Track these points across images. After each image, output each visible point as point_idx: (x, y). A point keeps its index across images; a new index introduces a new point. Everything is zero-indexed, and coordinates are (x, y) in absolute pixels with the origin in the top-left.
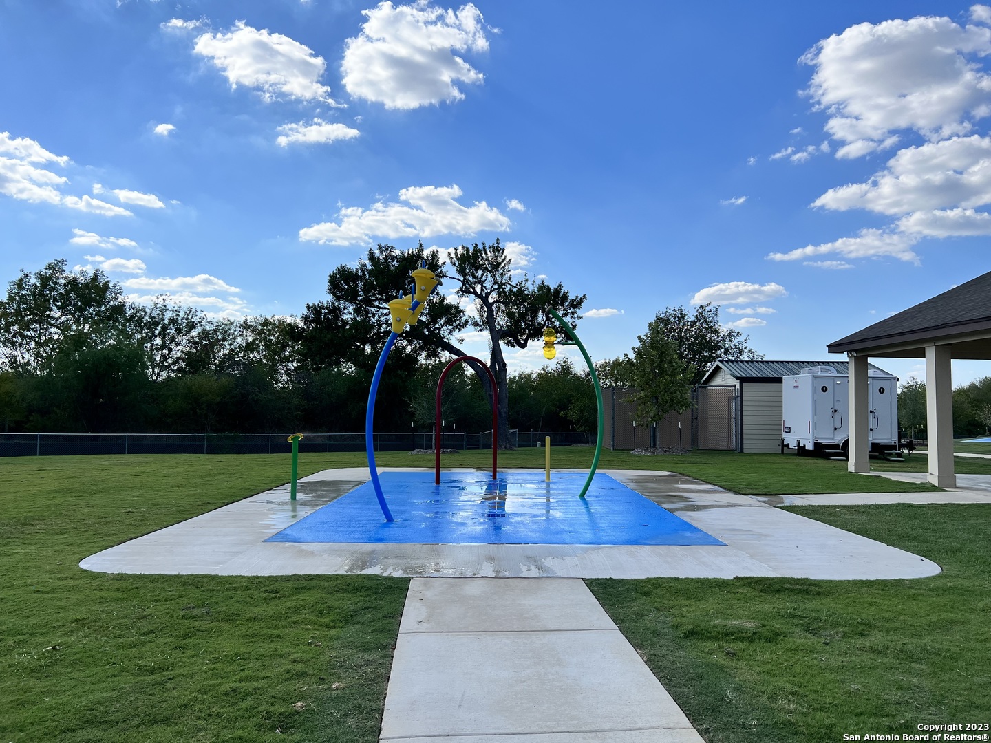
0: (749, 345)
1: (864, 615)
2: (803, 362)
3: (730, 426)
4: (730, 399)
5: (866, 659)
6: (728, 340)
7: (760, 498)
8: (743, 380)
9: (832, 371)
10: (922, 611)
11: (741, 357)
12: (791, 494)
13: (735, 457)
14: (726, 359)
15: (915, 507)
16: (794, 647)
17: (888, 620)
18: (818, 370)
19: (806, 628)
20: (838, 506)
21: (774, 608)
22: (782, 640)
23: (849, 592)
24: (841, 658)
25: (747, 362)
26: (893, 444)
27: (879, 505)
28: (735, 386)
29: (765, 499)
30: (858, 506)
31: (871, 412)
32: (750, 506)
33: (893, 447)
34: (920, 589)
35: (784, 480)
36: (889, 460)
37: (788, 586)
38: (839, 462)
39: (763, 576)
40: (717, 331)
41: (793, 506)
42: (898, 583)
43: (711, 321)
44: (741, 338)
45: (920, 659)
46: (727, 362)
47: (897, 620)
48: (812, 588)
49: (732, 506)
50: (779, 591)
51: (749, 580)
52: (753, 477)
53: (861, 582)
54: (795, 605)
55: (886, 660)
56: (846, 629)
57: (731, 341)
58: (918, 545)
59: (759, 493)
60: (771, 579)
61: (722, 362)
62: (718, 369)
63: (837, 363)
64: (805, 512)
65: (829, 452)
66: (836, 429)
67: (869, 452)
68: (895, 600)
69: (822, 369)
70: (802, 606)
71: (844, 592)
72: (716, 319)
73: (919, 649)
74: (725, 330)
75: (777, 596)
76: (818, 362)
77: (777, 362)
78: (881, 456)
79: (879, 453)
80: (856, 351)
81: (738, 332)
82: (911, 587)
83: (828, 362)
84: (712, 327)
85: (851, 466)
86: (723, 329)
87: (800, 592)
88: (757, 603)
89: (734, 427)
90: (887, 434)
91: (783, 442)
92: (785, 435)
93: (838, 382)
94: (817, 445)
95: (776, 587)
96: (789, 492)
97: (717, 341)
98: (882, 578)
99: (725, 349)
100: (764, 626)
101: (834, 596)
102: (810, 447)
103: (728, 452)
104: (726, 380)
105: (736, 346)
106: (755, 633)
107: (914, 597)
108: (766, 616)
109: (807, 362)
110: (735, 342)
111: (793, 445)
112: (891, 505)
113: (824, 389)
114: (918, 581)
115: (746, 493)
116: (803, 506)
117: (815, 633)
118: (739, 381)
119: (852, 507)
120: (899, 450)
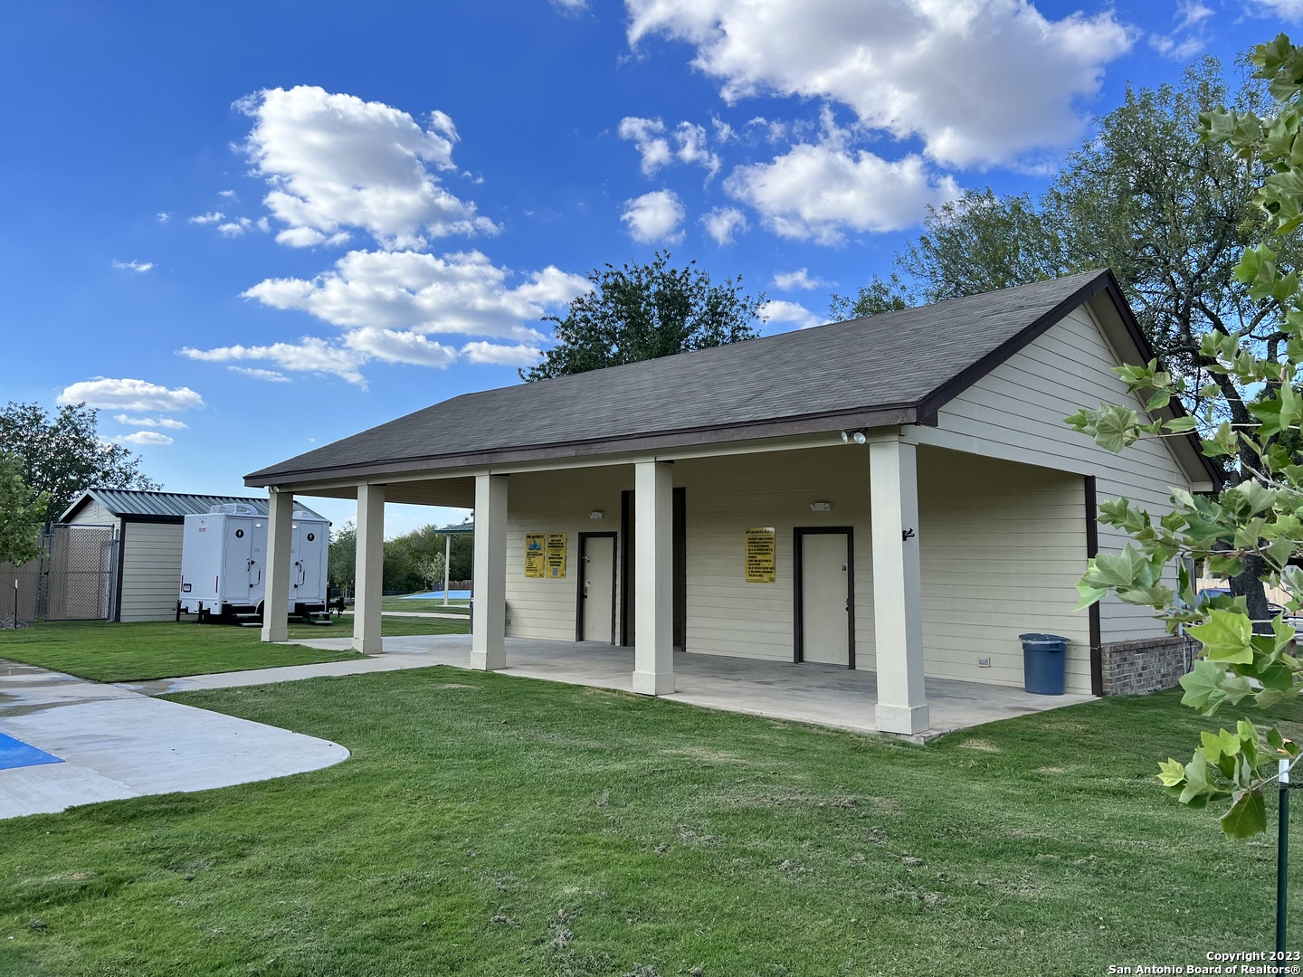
0: (141, 469)
1: (248, 828)
2: (214, 497)
3: (101, 585)
4: (104, 545)
5: (241, 888)
6: (109, 460)
7: (131, 686)
8: (126, 518)
9: (252, 510)
10: (320, 810)
11: (128, 486)
12: (179, 677)
13: (107, 629)
14: (105, 487)
15: (334, 680)
16: (141, 895)
17: (277, 829)
18: (233, 508)
19: (166, 864)
20: (240, 688)
21: (122, 844)
22: (126, 889)
23: (233, 801)
24: (205, 895)
25: (135, 493)
26: (321, 603)
27: (291, 682)
28: (113, 526)
29: (140, 686)
30: (265, 686)
31: (297, 564)
32: (115, 698)
33: (320, 608)
34: (321, 782)
35: (172, 658)
36: (314, 624)
37: (151, 807)
38: (253, 629)
39: (112, 799)
40: (92, 446)
41: (178, 694)
42: (297, 779)
43: (84, 431)
44: (130, 459)
45: (307, 872)
46: (103, 491)
47: (289, 827)
48: (183, 805)
49: (85, 702)
50: (134, 817)
51: (90, 809)
52: (128, 656)
53: (252, 784)
54: (153, 834)
55: (266, 884)
56: (220, 854)
57: (113, 461)
58: (329, 727)
59: (132, 679)
60: (125, 802)
61: (95, 490)
62: (88, 500)
63: (260, 500)
64: (194, 699)
65: (241, 618)
66: (251, 586)
67: (289, 614)
68: (291, 801)
69: (237, 507)
70: (165, 832)
71: (227, 804)
72: (92, 428)
73: (308, 860)
74: (106, 445)
75: (131, 825)
76: (234, 498)
77: (179, 495)
78: (306, 620)
79: (303, 616)
80: (279, 486)
81: (126, 451)
82: (312, 782)
83: (247, 499)
84: (85, 439)
85: (265, 635)
86: (104, 443)
87: (166, 812)
88: (96, 841)
89: (108, 586)
90: (314, 593)
91: (179, 605)
92: (183, 596)
93: (258, 525)
94: (227, 608)
95: (131, 812)
96: (177, 674)
97: (92, 460)
98: (279, 775)
99: (104, 472)
100: (102, 874)
101: (213, 810)
102: (216, 611)
103: (97, 622)
104: (99, 518)
105: (120, 469)
106: (84, 888)
107: (313, 794)
108: (107, 858)
109: (221, 498)
110: (121, 463)
111: (194, 609)
112: (306, 681)
113: (240, 534)
114: (321, 772)
115: (112, 680)
116: (192, 692)
117: (178, 867)
118: (119, 519)
119: (258, 687)
120: (327, 611)
